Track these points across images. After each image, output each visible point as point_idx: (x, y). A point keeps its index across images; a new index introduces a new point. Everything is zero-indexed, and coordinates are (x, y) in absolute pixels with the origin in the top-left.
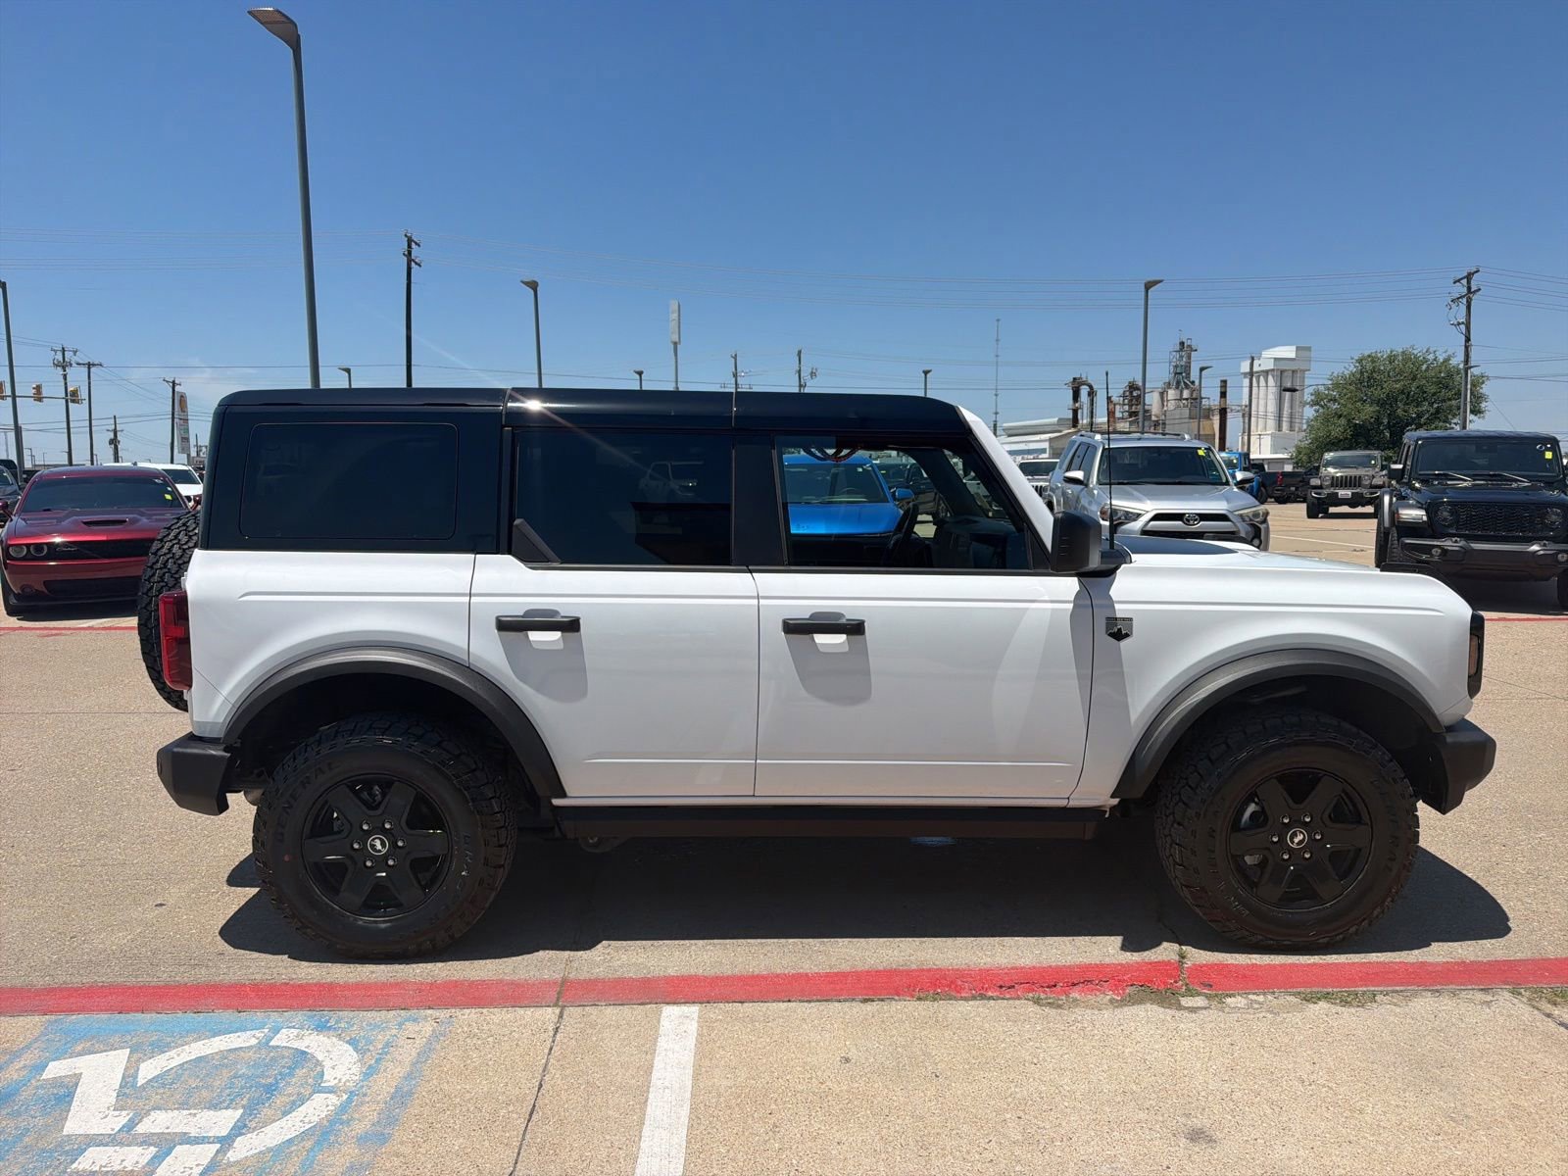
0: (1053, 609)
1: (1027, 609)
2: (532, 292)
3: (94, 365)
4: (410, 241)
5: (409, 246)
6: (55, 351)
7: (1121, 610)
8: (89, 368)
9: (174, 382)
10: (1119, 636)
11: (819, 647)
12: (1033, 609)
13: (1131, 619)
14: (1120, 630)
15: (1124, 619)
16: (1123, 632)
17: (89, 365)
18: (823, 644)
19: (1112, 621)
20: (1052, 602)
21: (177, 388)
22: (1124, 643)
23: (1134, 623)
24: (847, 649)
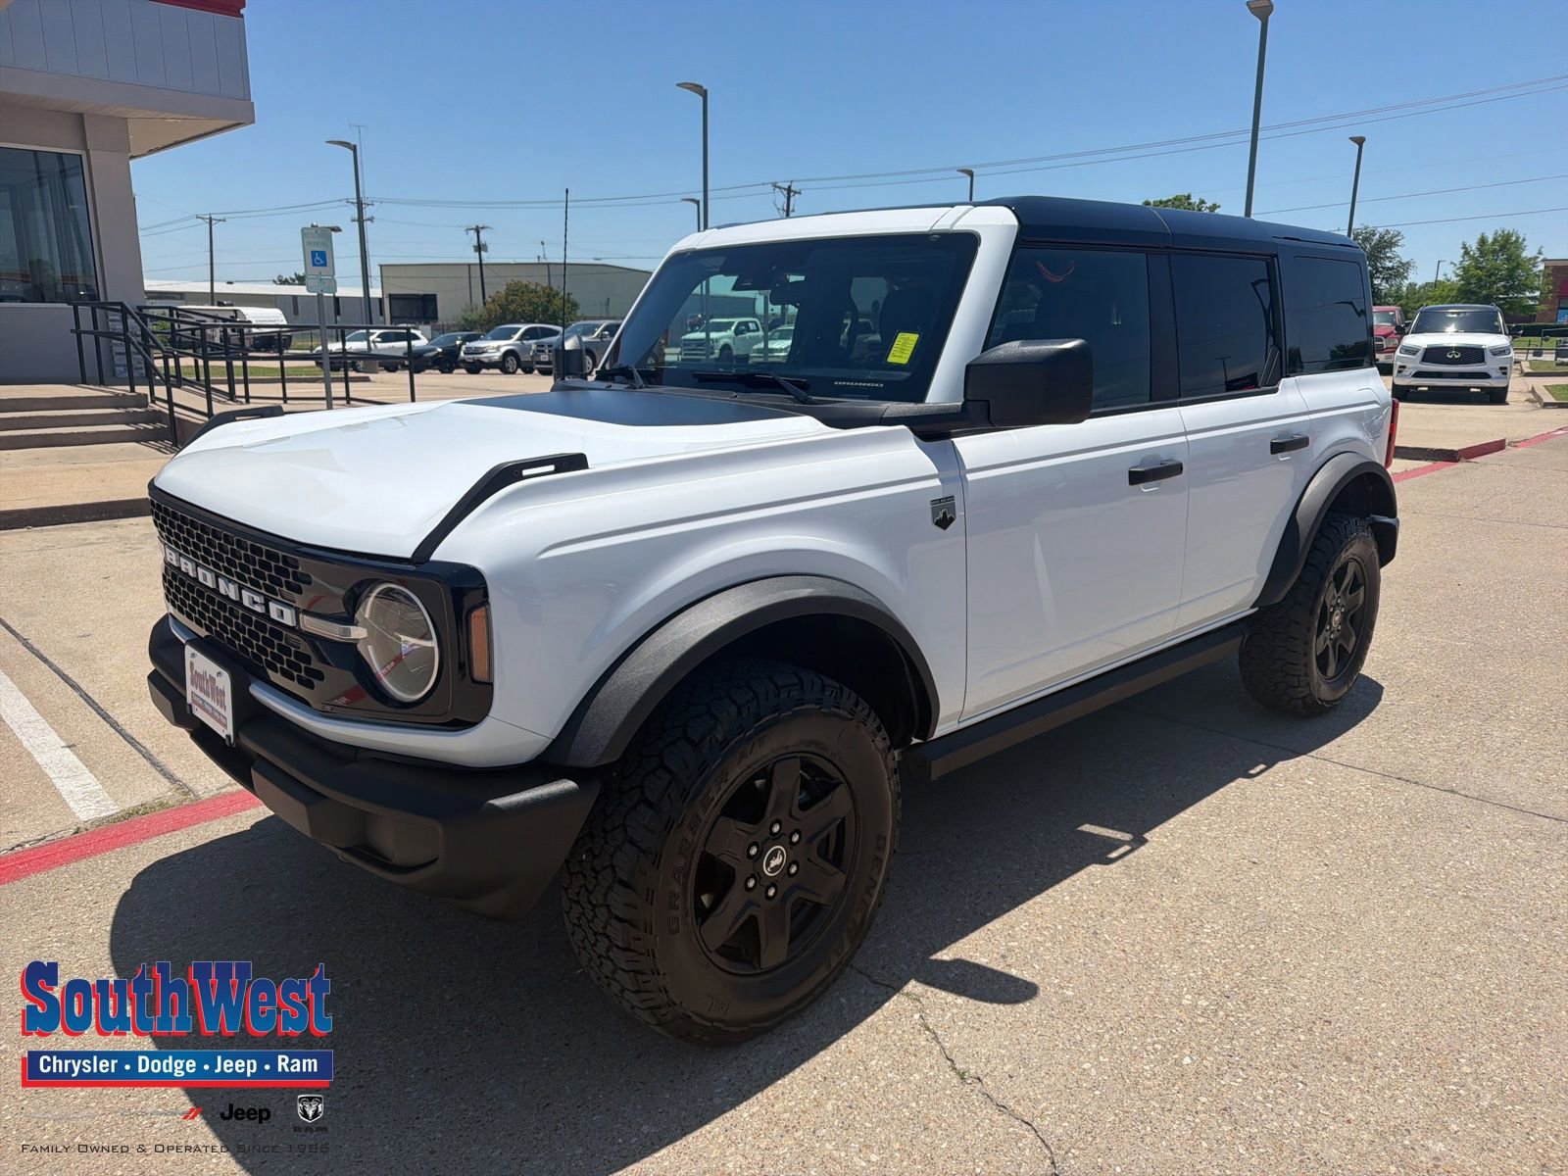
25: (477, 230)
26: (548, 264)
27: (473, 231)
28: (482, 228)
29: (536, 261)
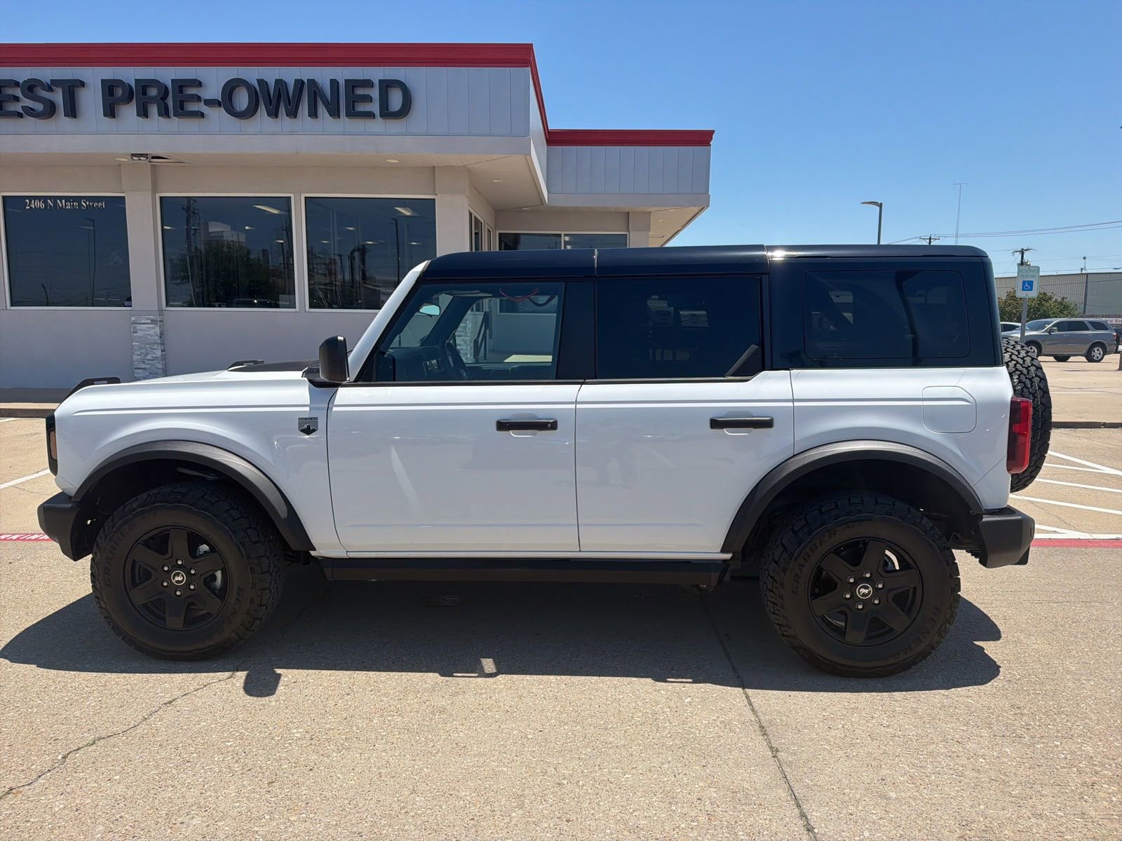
25: (1022, 252)
26: (1087, 274)
27: (1018, 253)
28: (1026, 250)
29: (1079, 272)
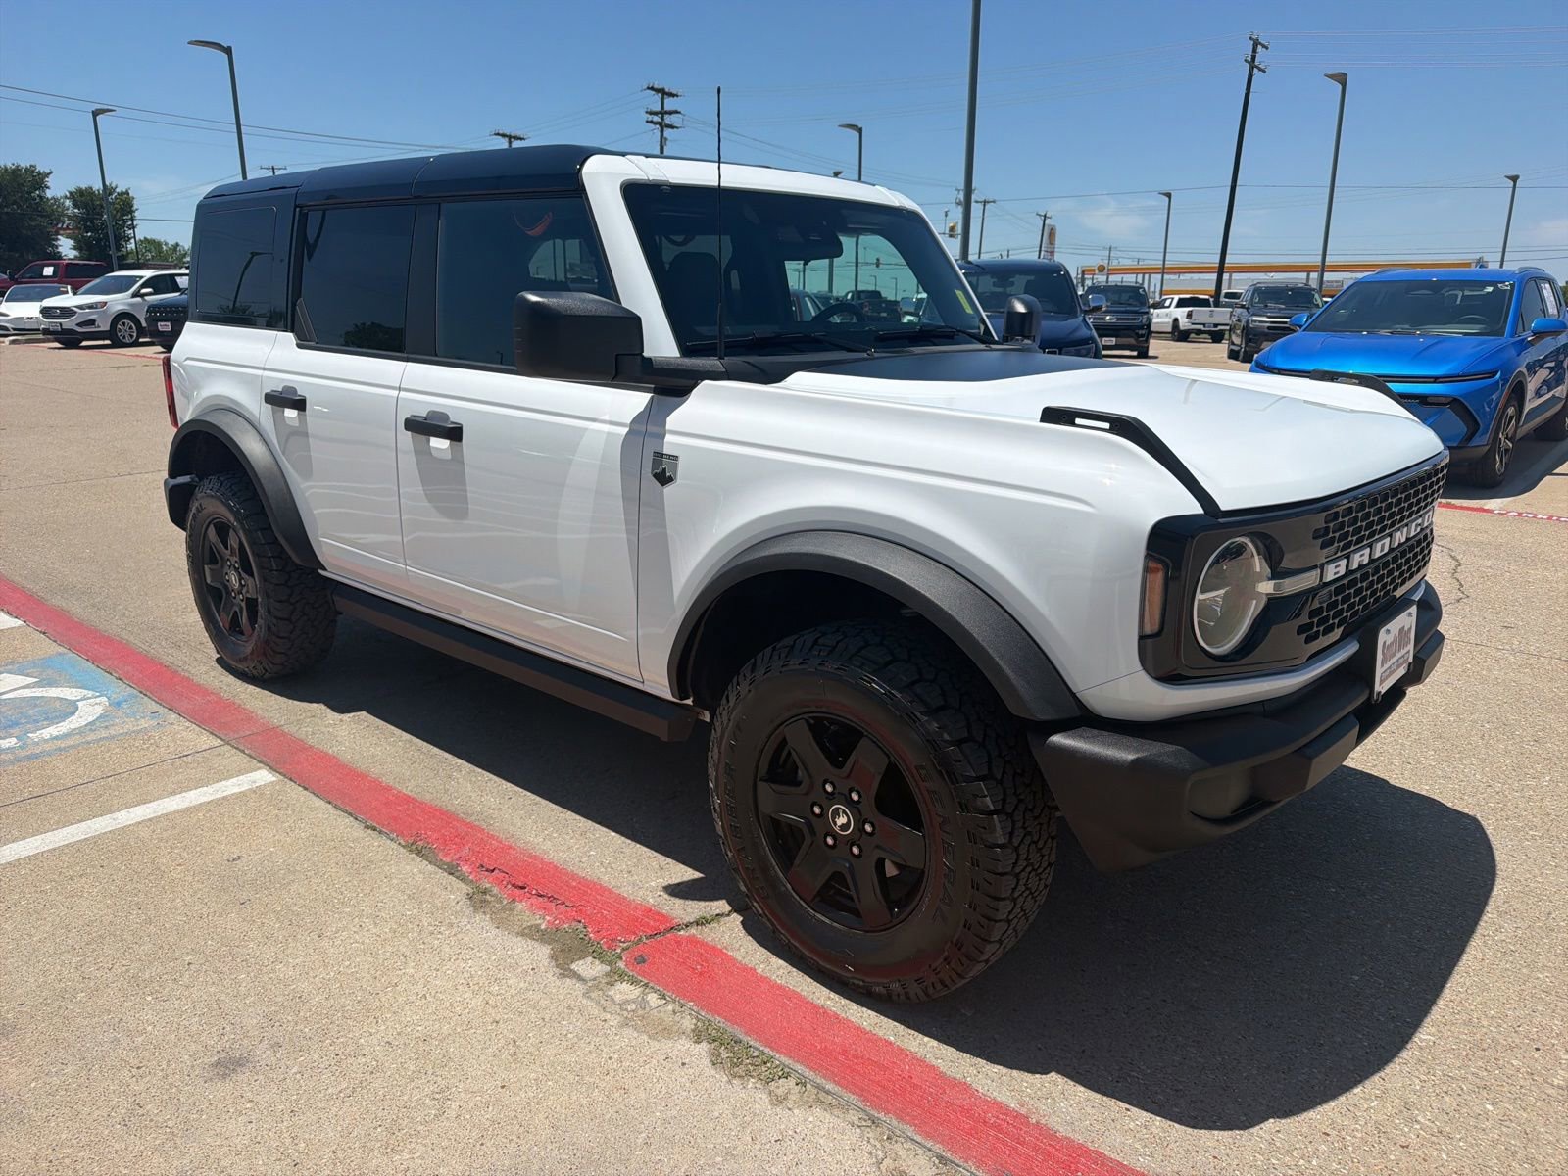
0: (608, 433)
1: (586, 429)
2: (1340, 87)
3: (988, 202)
4: (1256, 43)
5: (1255, 51)
6: (959, 191)
7: (671, 443)
8: (984, 205)
9: (1045, 216)
10: (664, 479)
11: (433, 452)
12: (593, 430)
13: (676, 458)
14: (664, 470)
15: (670, 456)
16: (668, 475)
17: (985, 202)
18: (437, 448)
19: (659, 456)
20: (611, 423)
21: (1047, 221)
22: (668, 490)
23: (681, 463)
24: (449, 457)
